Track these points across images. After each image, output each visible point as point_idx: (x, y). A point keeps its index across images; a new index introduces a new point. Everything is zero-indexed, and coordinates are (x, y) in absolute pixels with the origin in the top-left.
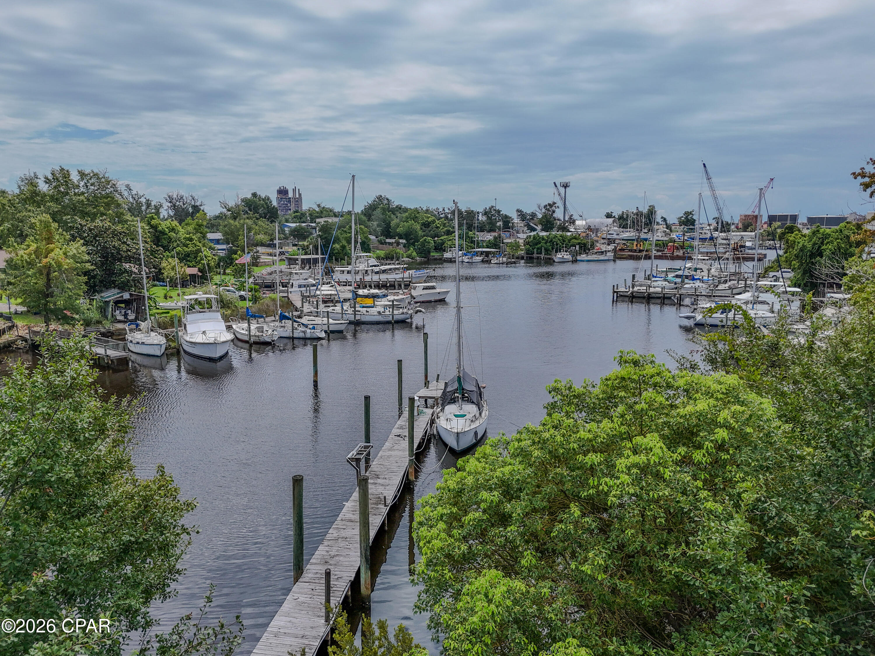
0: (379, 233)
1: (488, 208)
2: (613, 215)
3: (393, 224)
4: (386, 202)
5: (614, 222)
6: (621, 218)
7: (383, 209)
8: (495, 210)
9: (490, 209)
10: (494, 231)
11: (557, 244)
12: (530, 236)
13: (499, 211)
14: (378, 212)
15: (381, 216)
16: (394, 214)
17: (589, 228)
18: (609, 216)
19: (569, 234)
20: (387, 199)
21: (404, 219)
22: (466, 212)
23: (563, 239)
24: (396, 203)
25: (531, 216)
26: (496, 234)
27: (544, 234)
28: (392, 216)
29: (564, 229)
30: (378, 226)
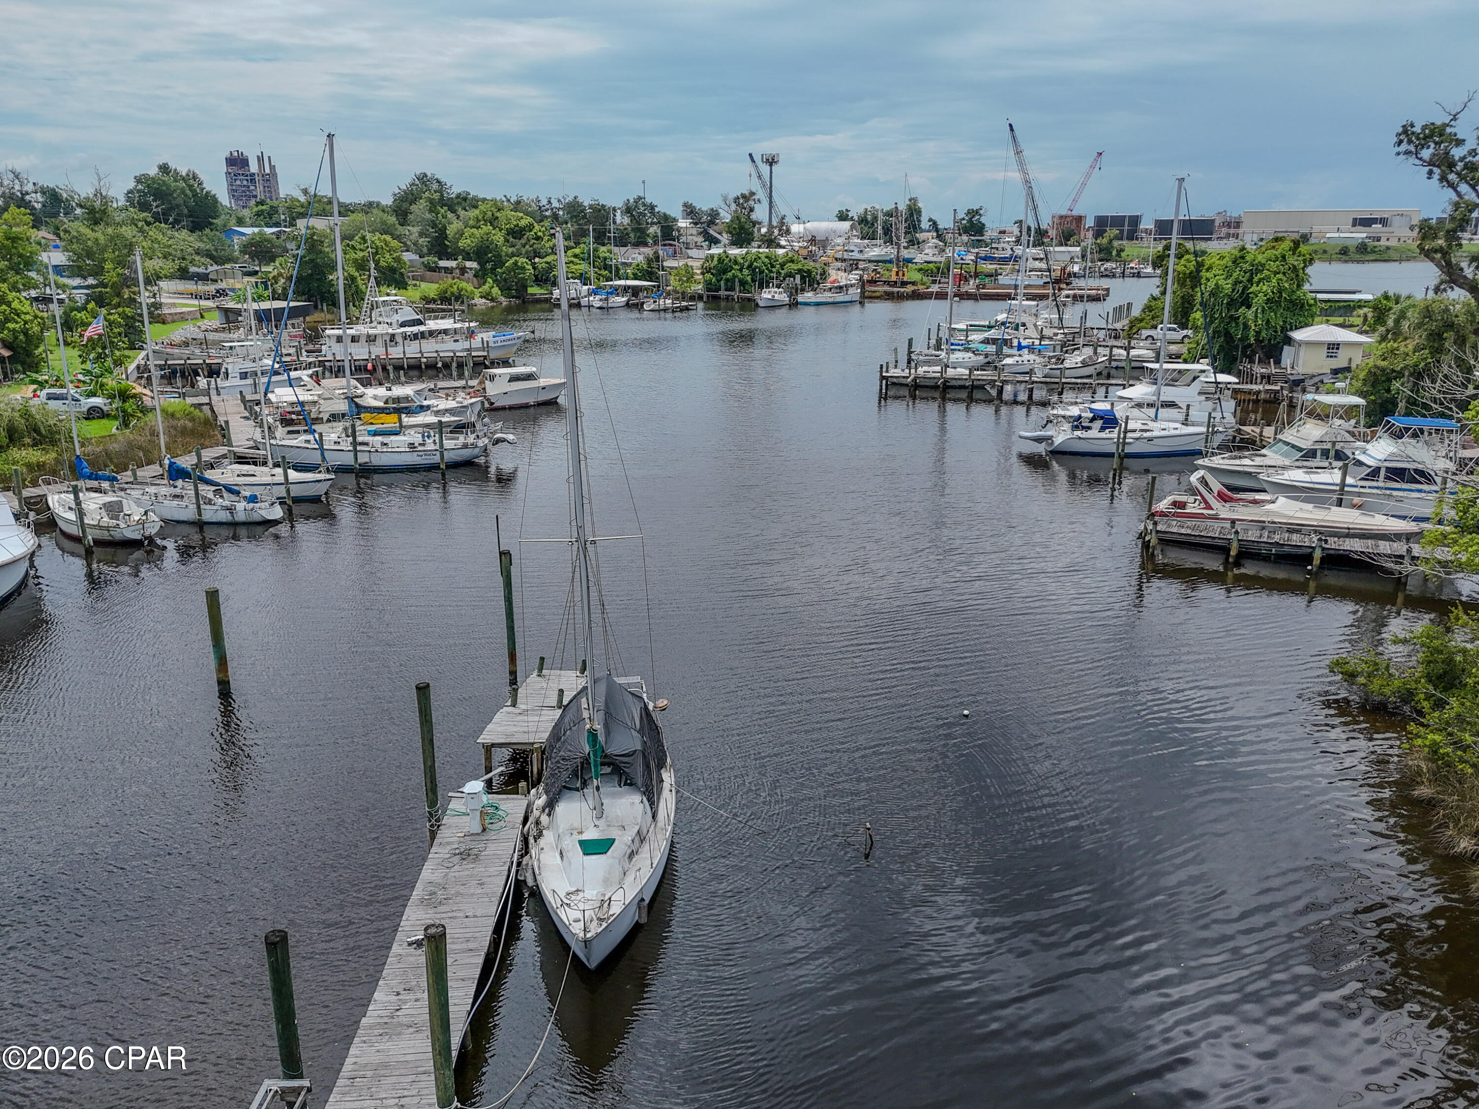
0: (425, 250)
1: (632, 201)
2: (850, 215)
3: (451, 230)
4: (435, 186)
5: (852, 227)
6: (863, 220)
7: (431, 201)
8: (644, 205)
9: (636, 202)
10: (646, 244)
11: (761, 272)
12: (712, 256)
13: (652, 207)
14: (419, 209)
15: (428, 216)
16: (453, 211)
17: (813, 240)
18: (843, 217)
19: (781, 251)
20: (438, 181)
21: (471, 222)
22: (591, 207)
23: (772, 261)
24: (455, 189)
25: (710, 215)
26: (648, 251)
27: (734, 252)
28: (450, 215)
29: (771, 242)
30: (421, 234)
